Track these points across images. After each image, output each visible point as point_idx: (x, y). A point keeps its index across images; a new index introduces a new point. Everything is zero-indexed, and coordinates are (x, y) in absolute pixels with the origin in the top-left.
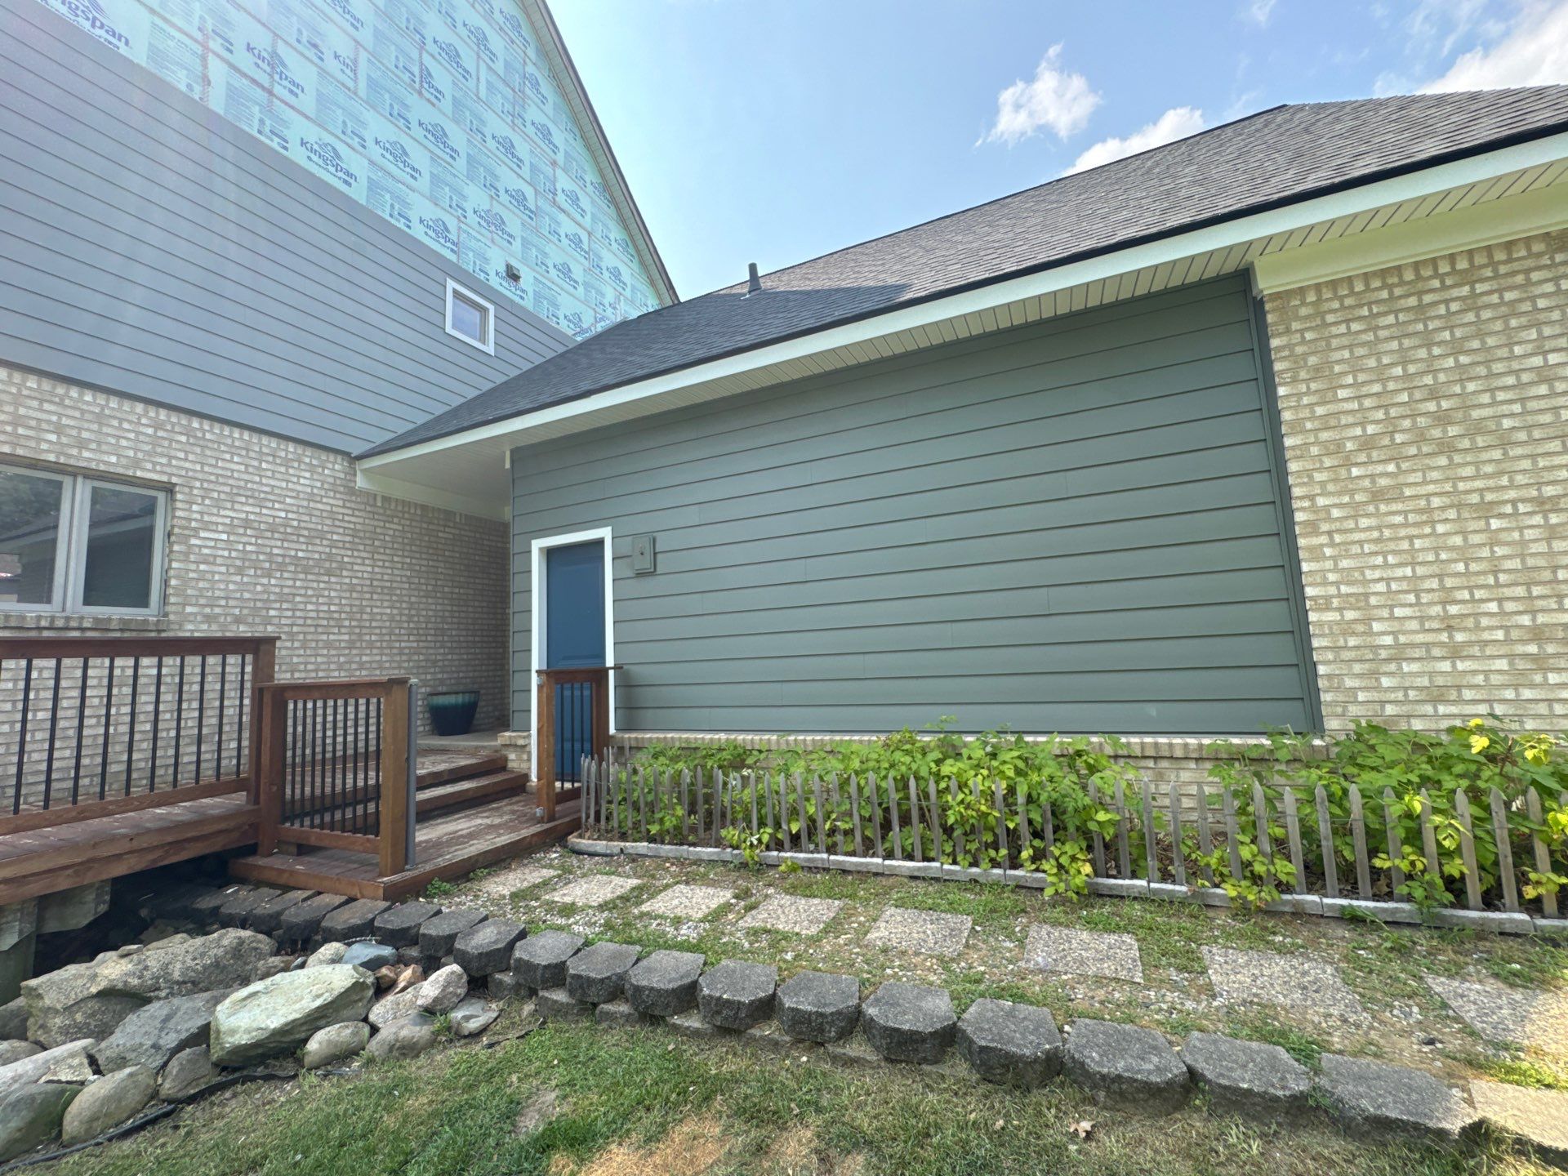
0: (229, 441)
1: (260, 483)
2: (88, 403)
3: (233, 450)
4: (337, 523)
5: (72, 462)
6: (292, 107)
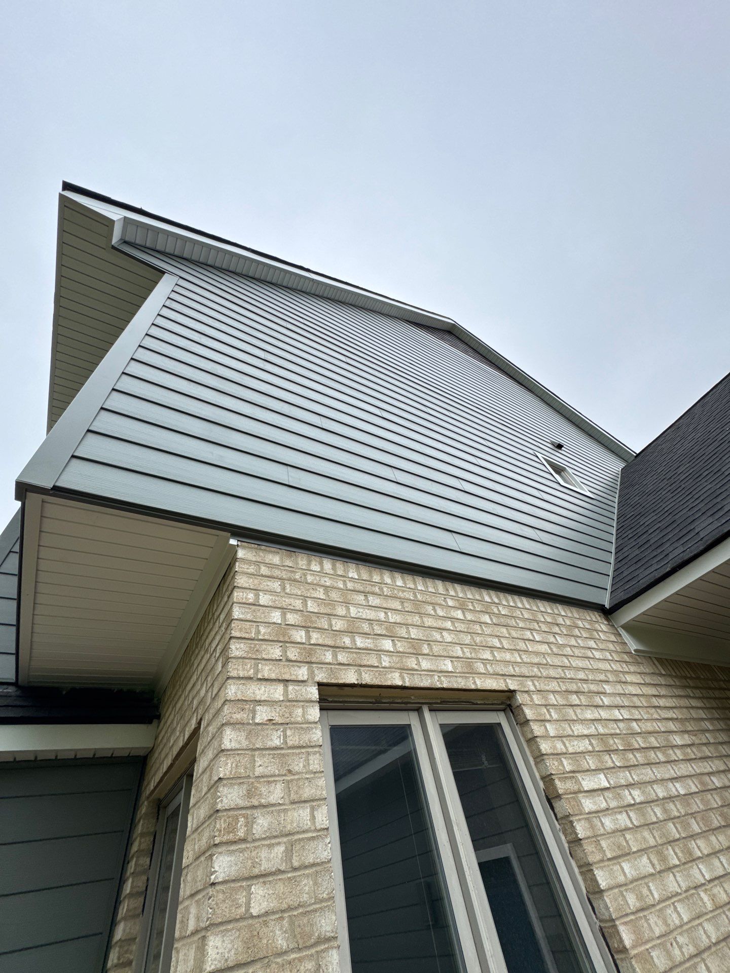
2: (402, 590)
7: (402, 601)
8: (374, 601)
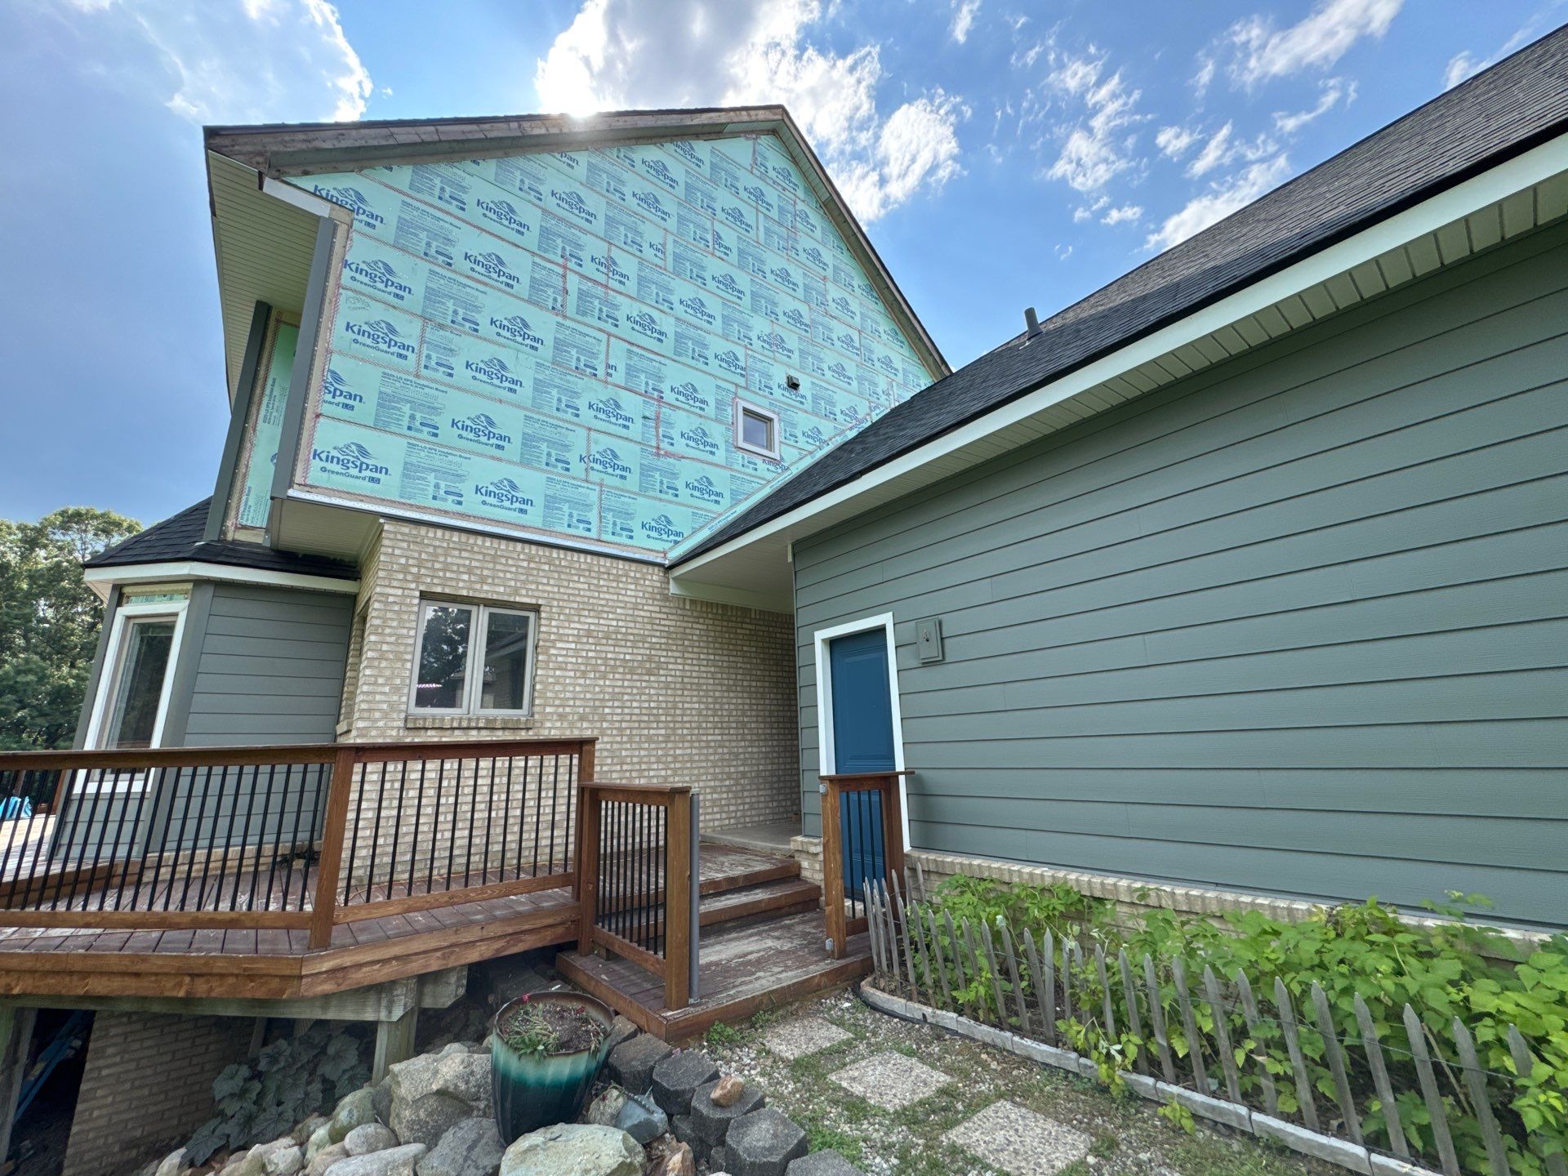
0: (577, 565)
1: (599, 598)
2: (488, 548)
3: (581, 573)
4: (655, 627)
5: (477, 595)
6: (621, 293)
7: (485, 555)
8: (464, 554)
